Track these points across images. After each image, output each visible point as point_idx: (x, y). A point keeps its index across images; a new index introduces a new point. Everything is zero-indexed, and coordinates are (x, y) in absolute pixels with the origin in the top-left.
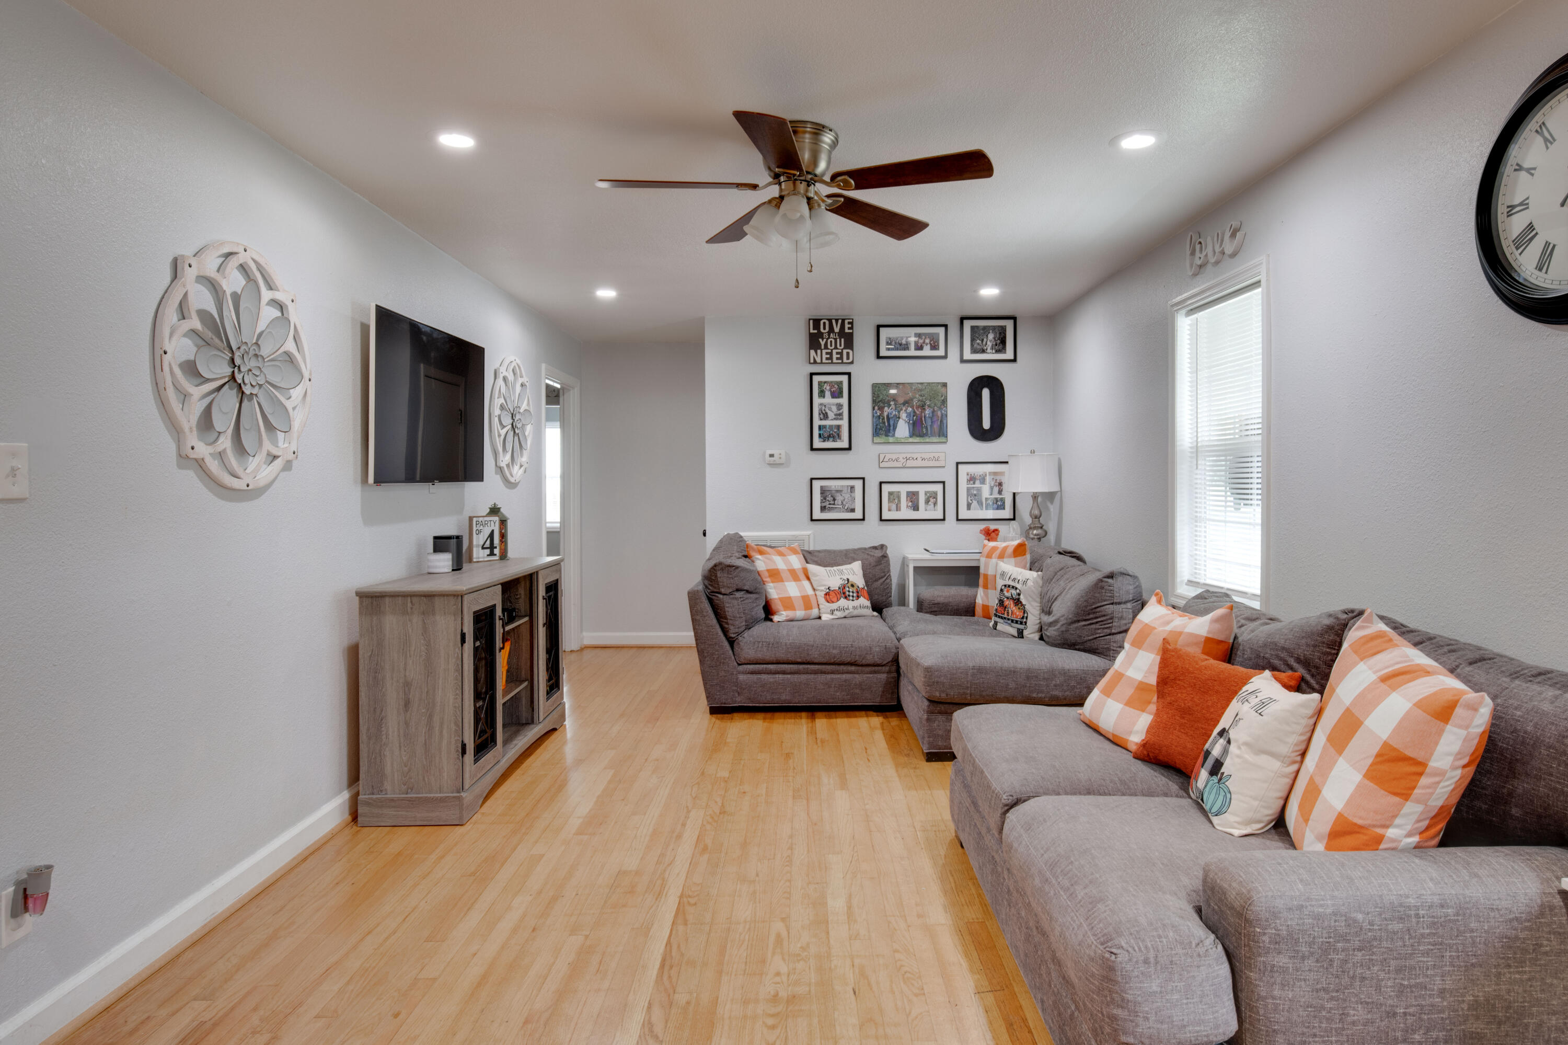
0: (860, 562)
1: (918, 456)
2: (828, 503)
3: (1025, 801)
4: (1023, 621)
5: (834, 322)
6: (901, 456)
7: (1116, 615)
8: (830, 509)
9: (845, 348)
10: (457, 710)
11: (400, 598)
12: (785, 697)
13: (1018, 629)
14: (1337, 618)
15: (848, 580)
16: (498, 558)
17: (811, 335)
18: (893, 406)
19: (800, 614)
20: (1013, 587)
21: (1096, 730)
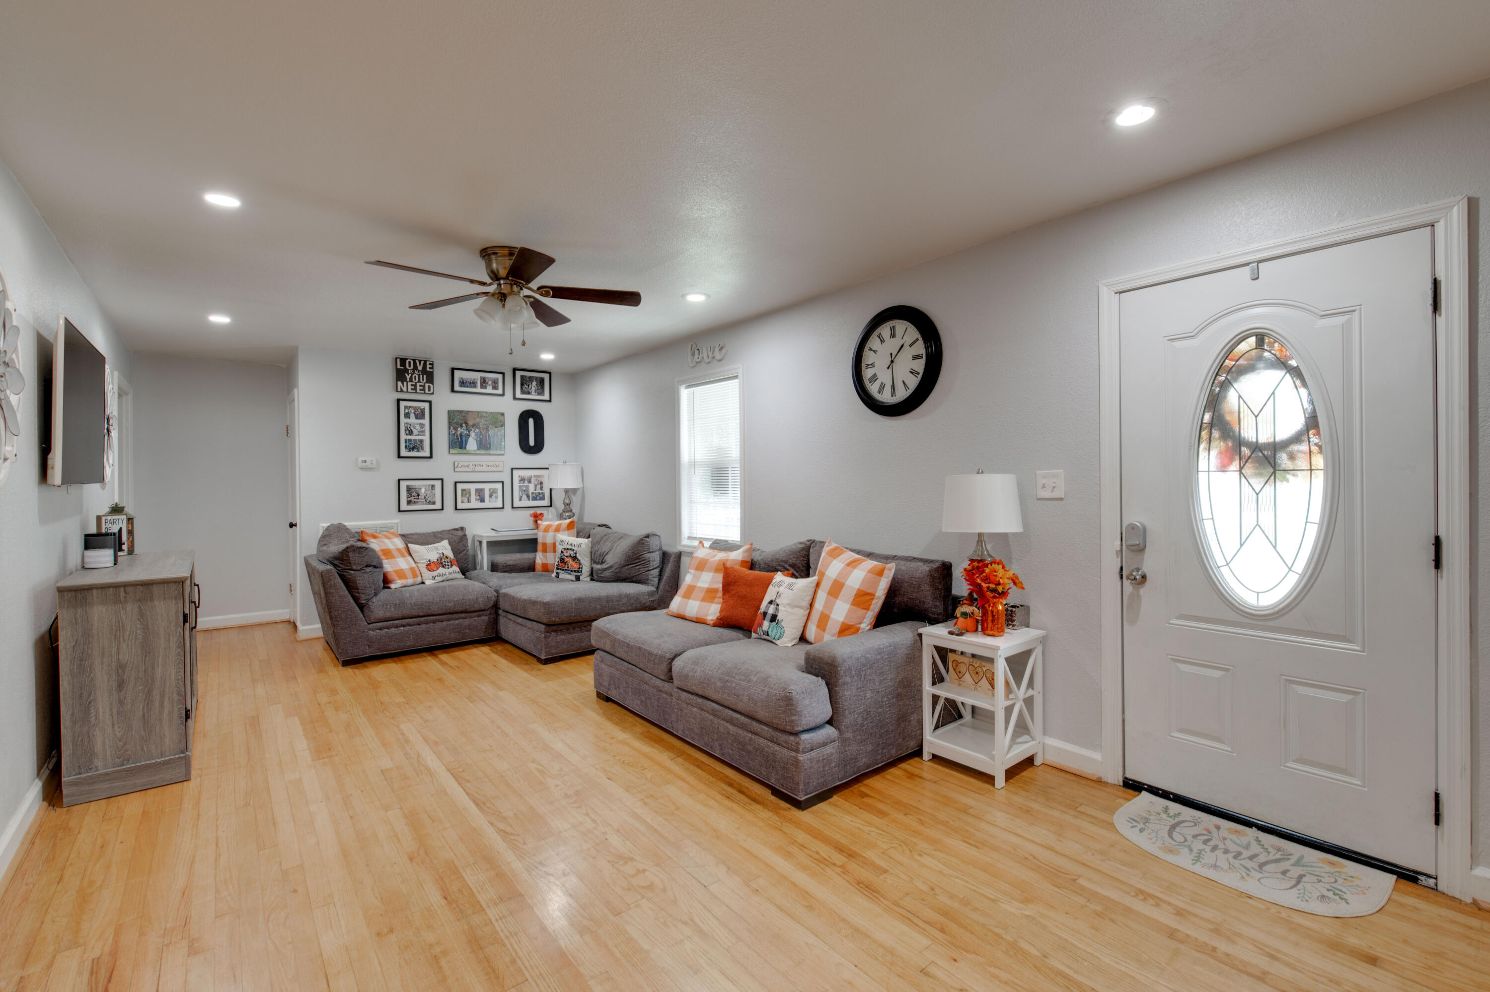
0: (447, 540)
1: (484, 463)
2: (413, 498)
3: (679, 655)
4: (579, 570)
5: (417, 362)
6: (471, 463)
7: (651, 559)
8: (415, 503)
9: (427, 382)
10: (180, 682)
11: (111, 589)
12: (409, 643)
13: (576, 576)
14: (806, 544)
15: (443, 554)
16: (126, 554)
17: (397, 370)
18: (465, 427)
19: (410, 581)
20: (571, 549)
21: (683, 618)
